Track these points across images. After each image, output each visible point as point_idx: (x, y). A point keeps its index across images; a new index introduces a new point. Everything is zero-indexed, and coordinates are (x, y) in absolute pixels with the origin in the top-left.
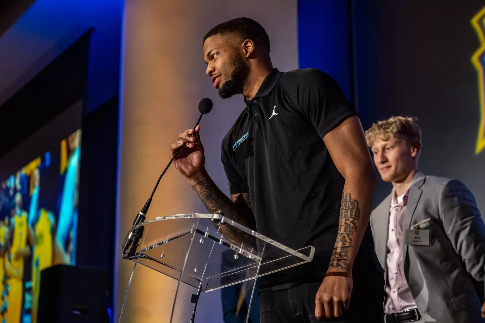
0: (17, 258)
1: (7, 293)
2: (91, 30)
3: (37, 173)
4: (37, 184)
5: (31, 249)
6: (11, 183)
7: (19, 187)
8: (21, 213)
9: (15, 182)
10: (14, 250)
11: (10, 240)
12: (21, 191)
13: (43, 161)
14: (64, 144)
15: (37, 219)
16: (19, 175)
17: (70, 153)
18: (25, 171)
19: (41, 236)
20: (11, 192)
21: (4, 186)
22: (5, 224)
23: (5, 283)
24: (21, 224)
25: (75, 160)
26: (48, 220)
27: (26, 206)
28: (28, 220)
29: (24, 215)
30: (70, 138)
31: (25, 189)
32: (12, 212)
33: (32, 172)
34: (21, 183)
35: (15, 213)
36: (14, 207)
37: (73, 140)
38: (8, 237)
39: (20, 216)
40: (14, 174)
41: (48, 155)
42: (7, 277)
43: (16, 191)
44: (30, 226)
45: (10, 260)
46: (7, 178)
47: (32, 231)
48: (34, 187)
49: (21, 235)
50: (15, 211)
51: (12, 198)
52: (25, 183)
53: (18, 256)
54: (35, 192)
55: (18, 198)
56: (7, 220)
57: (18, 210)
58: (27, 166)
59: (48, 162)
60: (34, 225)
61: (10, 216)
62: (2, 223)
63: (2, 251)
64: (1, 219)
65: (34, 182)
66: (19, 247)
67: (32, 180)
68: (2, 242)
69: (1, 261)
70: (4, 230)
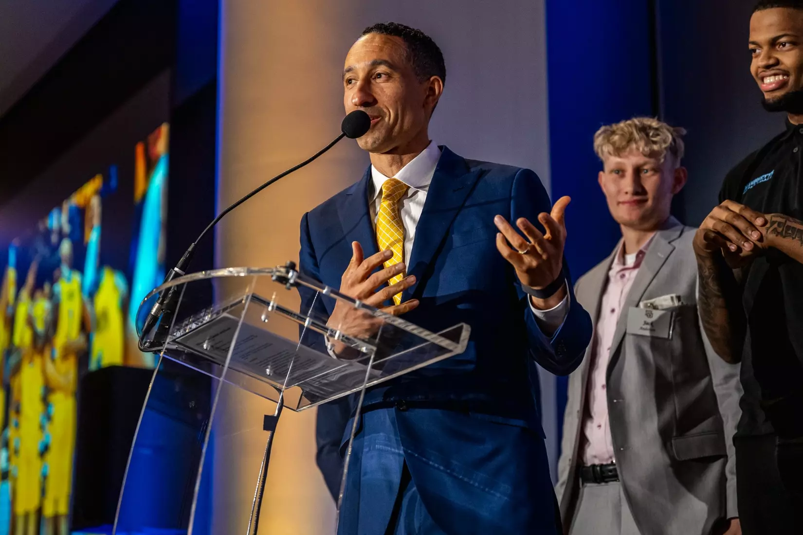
0: (65, 356)
1: (48, 417)
3: (95, 202)
4: (96, 221)
5: (89, 339)
6: (52, 222)
7: (67, 228)
8: (70, 274)
9: (60, 220)
10: (60, 341)
11: (53, 323)
12: (71, 236)
13: (107, 180)
14: (140, 150)
15: (96, 285)
16: (66, 206)
17: (150, 166)
18: (76, 200)
19: (105, 315)
20: (54, 238)
21: (41, 227)
22: (44, 296)
23: (45, 401)
24: (71, 296)
25: (159, 179)
26: (116, 287)
27: (78, 264)
28: (82, 287)
29: (76, 277)
30: (151, 138)
31: (77, 232)
32: (56, 273)
33: (88, 202)
34: (71, 221)
35: (60, 276)
36: (57, 264)
37: (156, 142)
38: (49, 318)
39: (69, 280)
40: (59, 205)
41: (113, 171)
42: (48, 390)
43: (61, 236)
44: (86, 297)
45: (53, 360)
46: (47, 213)
47: (88, 307)
48: (92, 228)
49: (70, 313)
50: (61, 273)
51: (56, 248)
52: (77, 220)
53: (67, 352)
54: (93, 237)
55: (66, 248)
56: (47, 287)
57: (65, 270)
58: (79, 190)
59: (114, 183)
60: (92, 296)
61: (53, 281)
62: (38, 294)
63: (40, 343)
64: (38, 286)
65: (92, 218)
66: (68, 336)
67: (88, 215)
68: (40, 327)
69: (38, 360)
70: (42, 306)
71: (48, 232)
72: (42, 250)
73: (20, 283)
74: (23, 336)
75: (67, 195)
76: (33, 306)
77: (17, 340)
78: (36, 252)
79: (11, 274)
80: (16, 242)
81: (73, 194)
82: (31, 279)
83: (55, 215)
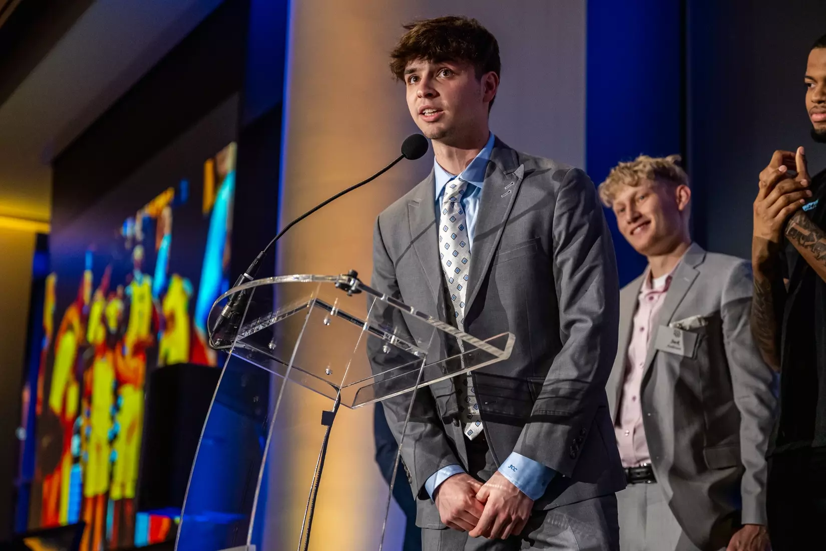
0: (135, 353)
1: (119, 408)
3: (167, 213)
4: (167, 230)
5: (157, 339)
6: (126, 231)
7: (139, 236)
8: (142, 277)
9: (133, 229)
10: (131, 339)
13: (178, 193)
14: (209, 167)
15: (166, 289)
16: (140, 217)
17: (218, 180)
18: (149, 210)
19: (172, 317)
20: (128, 245)
21: (116, 235)
22: (117, 297)
23: (116, 393)
24: (142, 298)
25: (226, 193)
26: (184, 292)
27: (149, 268)
28: (152, 289)
29: (147, 281)
30: (219, 157)
31: (149, 240)
32: (128, 277)
33: (159, 212)
35: (133, 278)
37: (223, 160)
38: (122, 317)
39: (140, 283)
40: (133, 214)
41: (184, 185)
42: (119, 382)
43: (134, 242)
44: (156, 300)
45: (123, 356)
46: (122, 223)
48: (162, 236)
49: (141, 314)
50: (133, 276)
51: (129, 253)
52: (149, 229)
53: (137, 349)
54: (164, 245)
55: (138, 253)
56: (120, 290)
57: (138, 274)
58: (151, 202)
59: (184, 195)
60: (161, 298)
61: (126, 283)
62: (112, 295)
64: (112, 287)
65: (163, 226)
66: (138, 335)
67: (159, 224)
68: (113, 325)
69: (109, 356)
70: (115, 307)
71: (123, 239)
73: (95, 286)
74: (96, 333)
75: (141, 205)
76: (107, 306)
77: (91, 337)
79: (88, 276)
80: (93, 247)
81: (146, 206)
82: (105, 281)
83: (129, 224)
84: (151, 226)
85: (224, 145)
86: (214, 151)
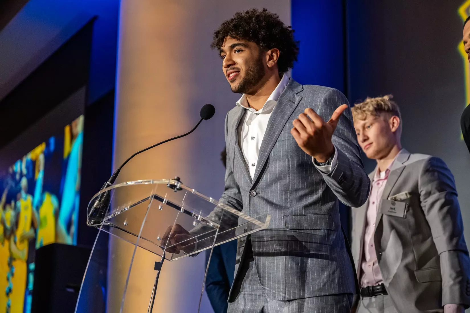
0: (22, 241)
1: (12, 275)
2: (95, 18)
3: (41, 159)
4: (42, 168)
5: (36, 232)
6: (17, 167)
7: (25, 171)
8: (26, 196)
9: (21, 167)
10: (19, 233)
13: (48, 145)
14: (67, 129)
15: (41, 202)
16: (25, 160)
17: (73, 137)
18: (30, 156)
19: (45, 218)
20: (18, 177)
21: (11, 170)
22: (11, 208)
23: (10, 265)
24: (26, 208)
25: (78, 145)
26: (52, 204)
27: (31, 191)
28: (32, 204)
29: (30, 198)
30: (73, 124)
31: (31, 174)
32: (18, 195)
33: (37, 157)
34: (27, 168)
35: (21, 197)
36: (19, 191)
37: (76, 125)
38: (14, 220)
39: (26, 199)
40: (20, 158)
41: (52, 141)
42: (12, 259)
44: (35, 209)
45: (15, 242)
46: (14, 162)
47: (36, 215)
48: (39, 171)
49: (26, 218)
51: (18, 182)
52: (31, 167)
53: (23, 239)
54: (40, 176)
55: (24, 182)
57: (23, 194)
58: (33, 151)
59: (52, 147)
60: (38, 208)
62: (8, 207)
63: (8, 233)
64: (8, 202)
65: (39, 167)
66: (24, 230)
67: (37, 165)
68: (8, 225)
69: (6, 243)
70: (10, 214)
71: (14, 173)
72: (11, 183)
75: (26, 153)
76: (5, 213)
78: (7, 183)
81: (30, 152)
82: (4, 198)
83: (18, 164)
84: (33, 165)
85: (77, 116)
86: (70, 120)
